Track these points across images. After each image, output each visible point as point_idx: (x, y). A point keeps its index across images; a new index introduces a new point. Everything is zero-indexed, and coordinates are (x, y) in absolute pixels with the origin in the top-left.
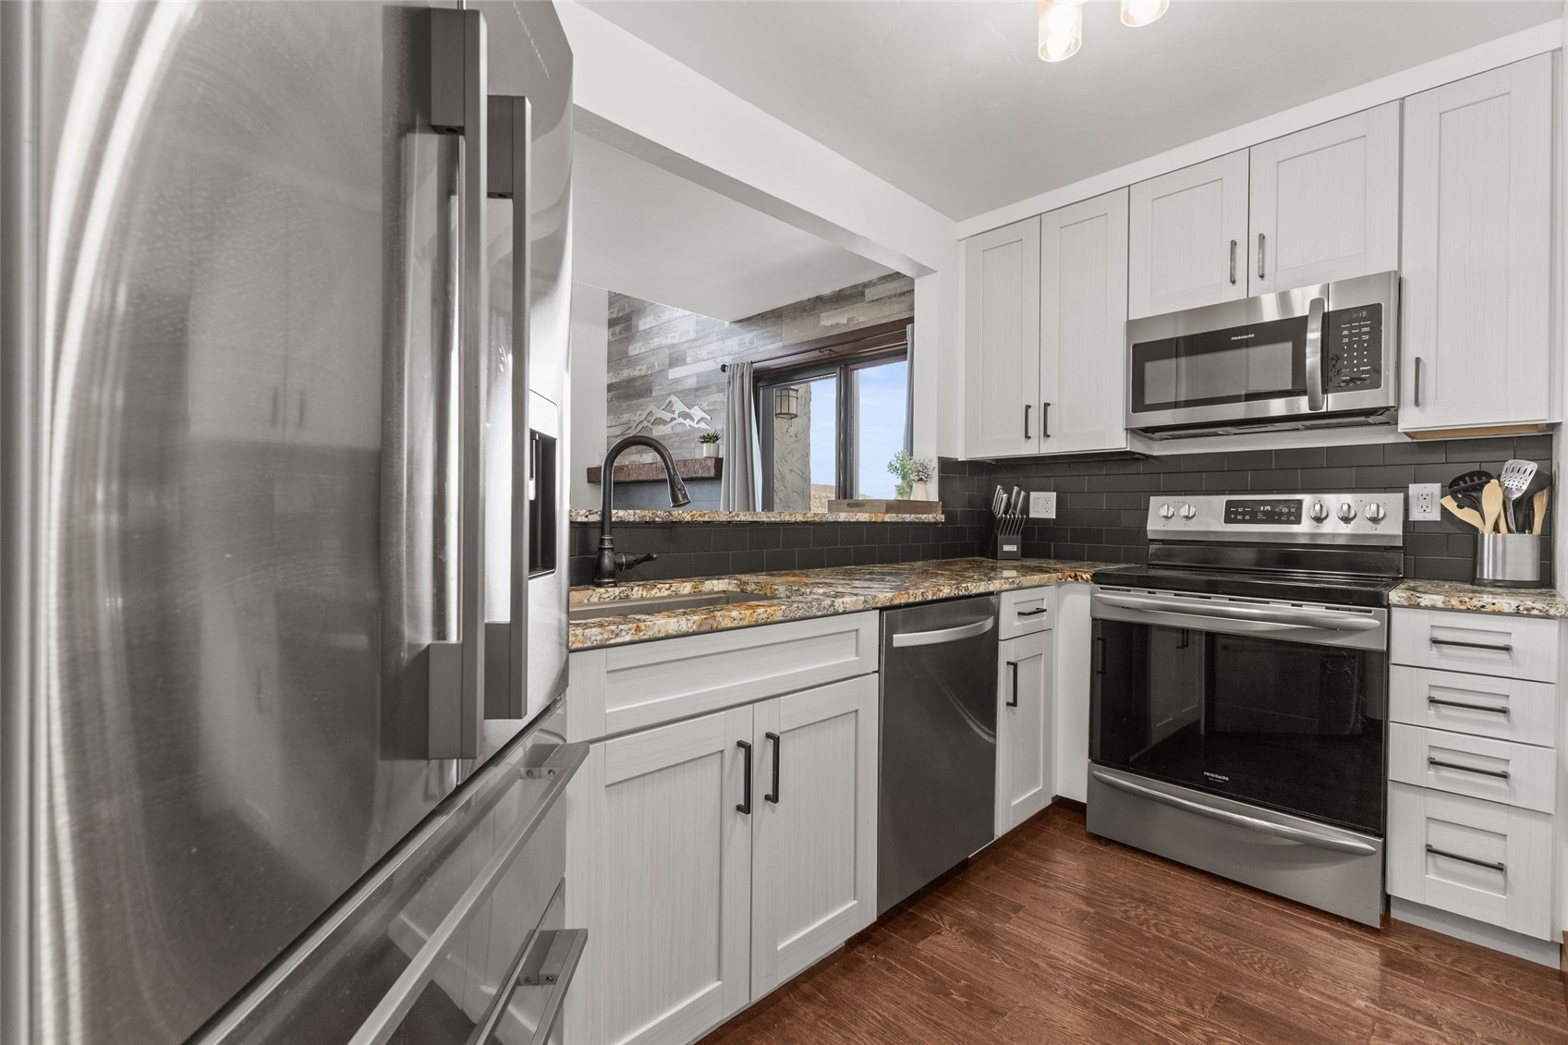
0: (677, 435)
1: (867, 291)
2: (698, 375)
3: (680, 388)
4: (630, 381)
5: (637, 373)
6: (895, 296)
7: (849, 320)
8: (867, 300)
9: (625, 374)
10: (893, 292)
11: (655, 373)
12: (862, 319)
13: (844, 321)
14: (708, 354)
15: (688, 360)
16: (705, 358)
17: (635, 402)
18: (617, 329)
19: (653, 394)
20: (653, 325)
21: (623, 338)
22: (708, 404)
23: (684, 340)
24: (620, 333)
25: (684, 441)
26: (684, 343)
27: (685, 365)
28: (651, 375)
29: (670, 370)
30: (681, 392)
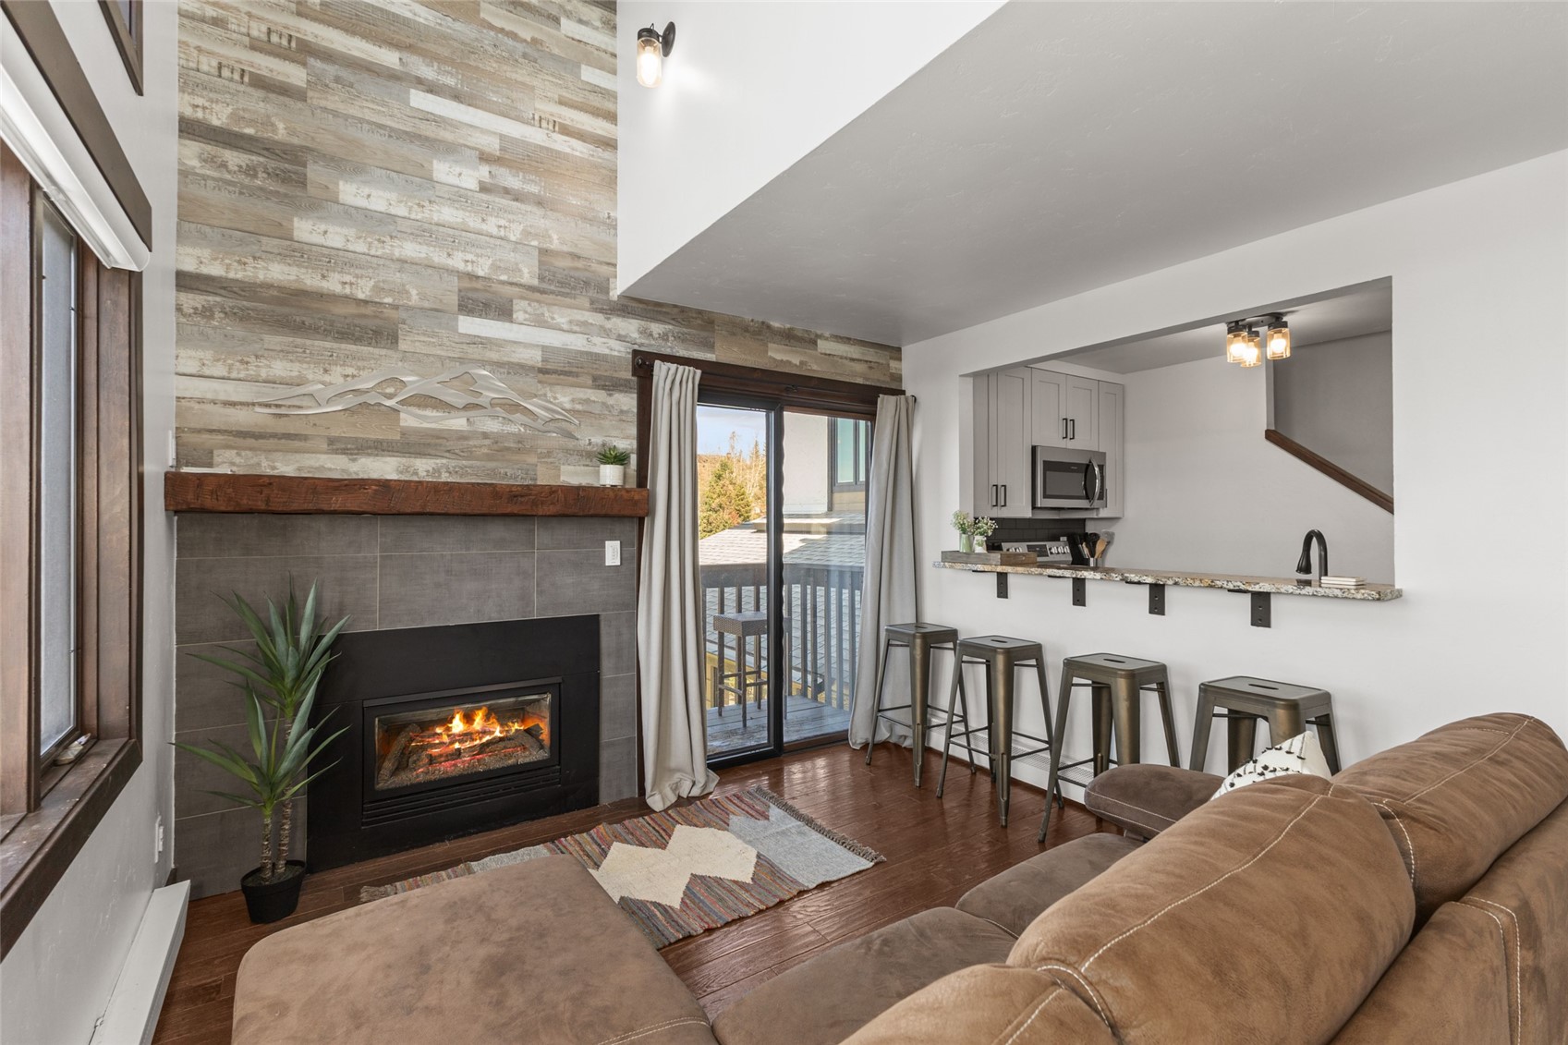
0: (485, 435)
1: (819, 341)
2: (544, 349)
3: (494, 356)
4: (297, 296)
5: (333, 284)
6: (846, 358)
7: (801, 363)
8: (819, 350)
9: (278, 272)
10: (845, 355)
11: (408, 308)
12: (815, 367)
13: (796, 361)
14: (571, 322)
15: (519, 316)
16: (565, 327)
17: (328, 345)
18: (234, 158)
19: (403, 346)
20: (393, 211)
21: (261, 189)
22: (573, 400)
23: (504, 278)
24: (250, 171)
25: (508, 449)
26: (503, 283)
27: (512, 322)
28: (395, 307)
29: (461, 317)
30: (500, 364)
